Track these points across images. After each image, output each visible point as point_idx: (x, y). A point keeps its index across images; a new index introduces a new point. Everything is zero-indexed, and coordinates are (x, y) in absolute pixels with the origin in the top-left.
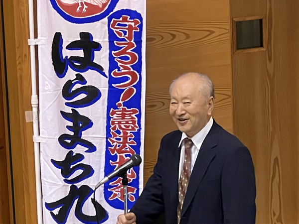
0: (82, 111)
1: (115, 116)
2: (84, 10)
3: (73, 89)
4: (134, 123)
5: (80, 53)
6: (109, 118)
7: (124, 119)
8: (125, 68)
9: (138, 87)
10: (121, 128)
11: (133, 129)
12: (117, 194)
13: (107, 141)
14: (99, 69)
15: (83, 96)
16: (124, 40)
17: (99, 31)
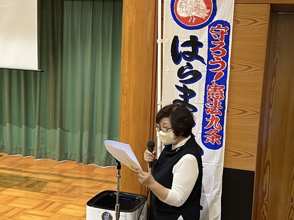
0: (189, 86)
1: (210, 90)
2: (194, 21)
3: (185, 72)
4: (222, 94)
5: (190, 49)
6: (206, 91)
7: (216, 92)
8: (218, 59)
9: (226, 71)
10: (213, 97)
11: (221, 98)
12: (209, 139)
13: (204, 105)
14: (201, 59)
15: (190, 77)
16: (218, 40)
17: (202, 35)
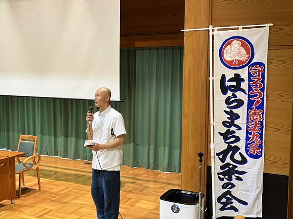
0: (235, 111)
1: (251, 113)
2: (237, 63)
3: (231, 100)
4: (260, 117)
5: (234, 83)
6: (248, 114)
7: (255, 115)
8: (256, 90)
9: (263, 99)
10: (253, 119)
11: (260, 120)
12: (251, 151)
13: (247, 125)
14: (243, 91)
15: (235, 104)
16: (256, 77)
17: (244, 73)
